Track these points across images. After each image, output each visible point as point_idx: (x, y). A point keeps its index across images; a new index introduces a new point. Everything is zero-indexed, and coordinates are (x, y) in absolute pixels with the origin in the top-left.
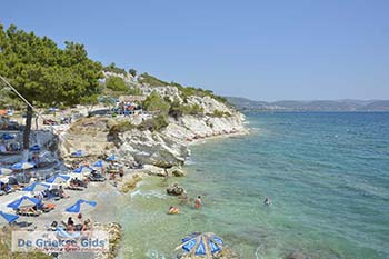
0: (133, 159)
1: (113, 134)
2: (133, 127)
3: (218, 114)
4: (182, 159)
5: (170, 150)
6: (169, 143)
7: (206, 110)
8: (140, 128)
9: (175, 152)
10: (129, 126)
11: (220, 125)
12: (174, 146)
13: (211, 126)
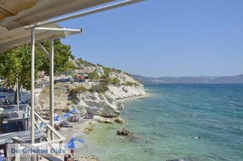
0: (86, 112)
1: (73, 95)
2: (86, 90)
3: (129, 84)
4: (118, 111)
5: (111, 106)
6: (110, 100)
7: (122, 82)
8: (91, 91)
9: (114, 107)
10: (84, 90)
11: (132, 91)
12: (114, 102)
13: (126, 91)
